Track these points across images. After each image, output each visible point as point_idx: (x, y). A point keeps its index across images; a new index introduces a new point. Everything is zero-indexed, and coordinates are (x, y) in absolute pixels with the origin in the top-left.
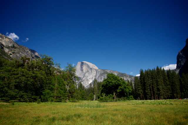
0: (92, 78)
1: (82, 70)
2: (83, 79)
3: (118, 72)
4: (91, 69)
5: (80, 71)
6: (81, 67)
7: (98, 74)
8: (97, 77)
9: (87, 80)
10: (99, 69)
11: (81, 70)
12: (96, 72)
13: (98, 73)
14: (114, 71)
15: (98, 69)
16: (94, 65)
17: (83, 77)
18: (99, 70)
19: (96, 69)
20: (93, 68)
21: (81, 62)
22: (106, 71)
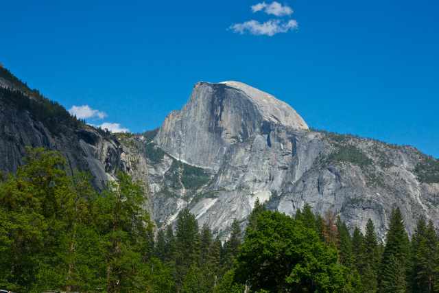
0: (271, 179)
1: (215, 130)
2: (221, 179)
3: (422, 155)
4: (267, 128)
5: (206, 136)
6: (212, 111)
7: (302, 157)
8: (298, 175)
9: (240, 188)
10: (312, 130)
11: (210, 130)
12: (290, 145)
13: (306, 152)
14: (396, 147)
15: (306, 127)
16: (285, 105)
17: (217, 168)
18: (312, 136)
19: (296, 126)
20: (280, 125)
21: (214, 86)
22: (351, 142)
